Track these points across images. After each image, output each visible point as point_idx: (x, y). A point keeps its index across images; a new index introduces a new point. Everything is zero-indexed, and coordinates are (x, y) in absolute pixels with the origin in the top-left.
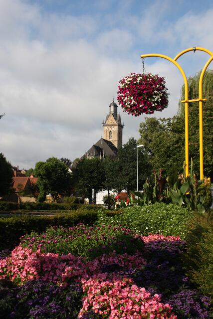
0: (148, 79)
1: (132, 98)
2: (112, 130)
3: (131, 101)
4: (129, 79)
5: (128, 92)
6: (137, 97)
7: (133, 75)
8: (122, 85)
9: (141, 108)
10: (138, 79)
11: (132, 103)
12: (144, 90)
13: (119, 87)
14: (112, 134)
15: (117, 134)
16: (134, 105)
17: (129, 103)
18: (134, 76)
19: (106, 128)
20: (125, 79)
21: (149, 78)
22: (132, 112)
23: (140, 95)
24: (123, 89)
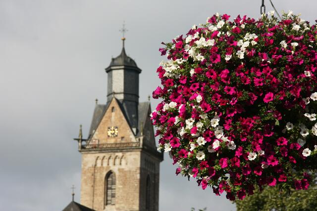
0: (284, 44)
1: (215, 122)
2: (115, 169)
3: (210, 136)
4: (202, 43)
5: (199, 98)
6: (235, 119)
7: (221, 24)
8: (171, 67)
9: (255, 165)
10: (240, 43)
11: (216, 145)
12: (266, 89)
13: (161, 71)
14: (118, 185)
15: (137, 184)
16: (224, 152)
17: (202, 141)
18: (224, 29)
19: (90, 159)
20: (189, 39)
21: (289, 40)
22: (214, 179)
23: (248, 110)
24: (177, 81)
